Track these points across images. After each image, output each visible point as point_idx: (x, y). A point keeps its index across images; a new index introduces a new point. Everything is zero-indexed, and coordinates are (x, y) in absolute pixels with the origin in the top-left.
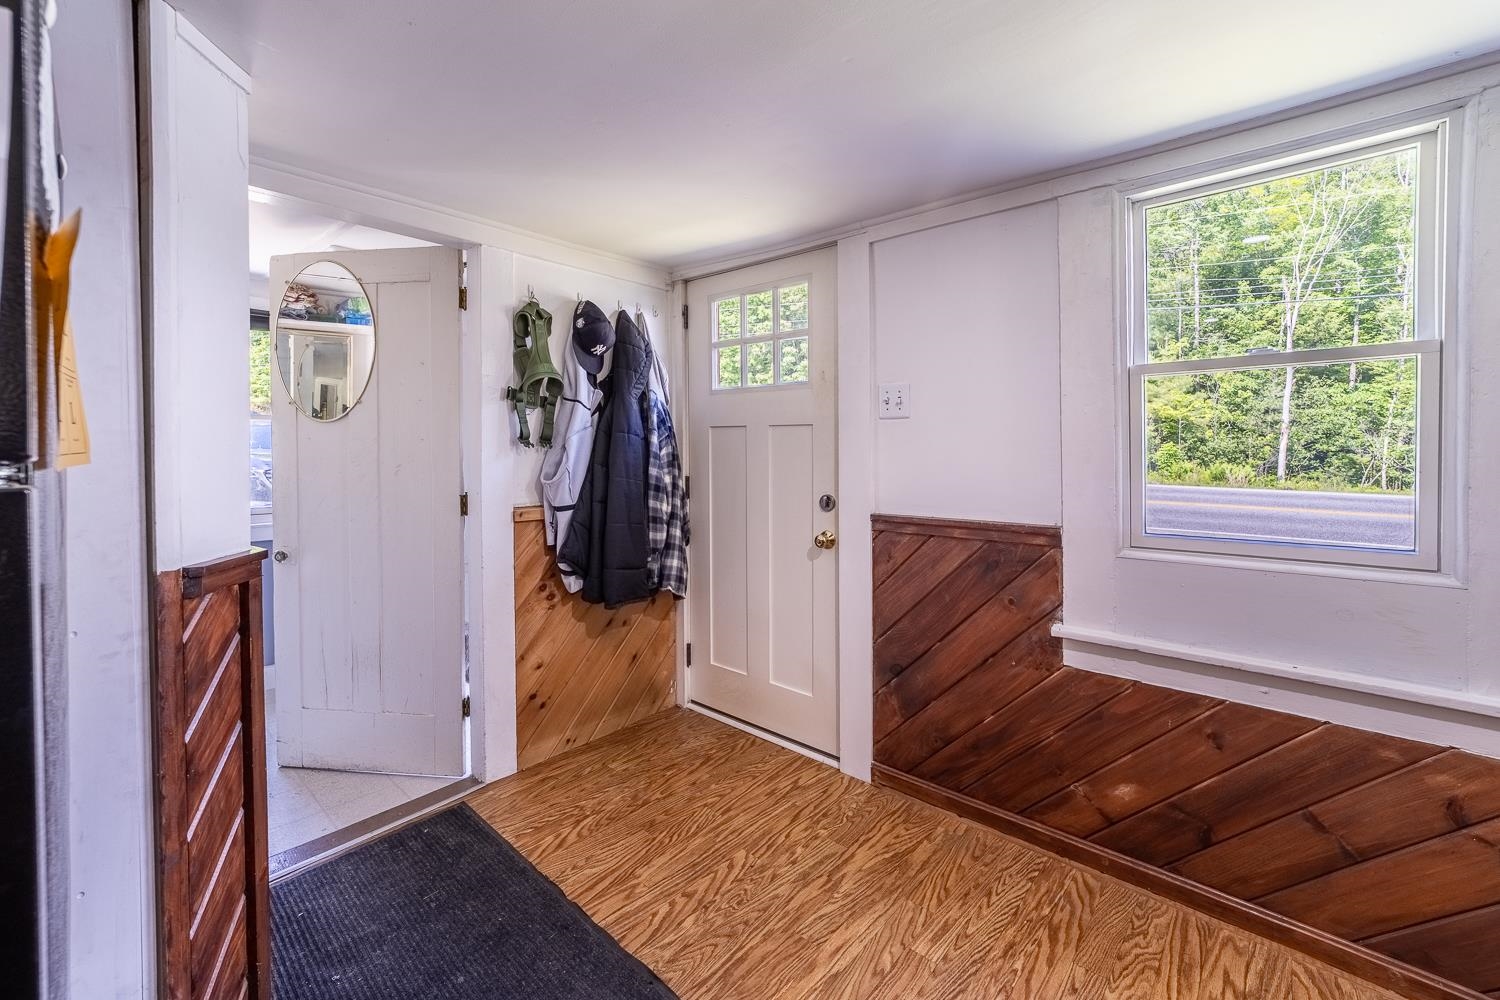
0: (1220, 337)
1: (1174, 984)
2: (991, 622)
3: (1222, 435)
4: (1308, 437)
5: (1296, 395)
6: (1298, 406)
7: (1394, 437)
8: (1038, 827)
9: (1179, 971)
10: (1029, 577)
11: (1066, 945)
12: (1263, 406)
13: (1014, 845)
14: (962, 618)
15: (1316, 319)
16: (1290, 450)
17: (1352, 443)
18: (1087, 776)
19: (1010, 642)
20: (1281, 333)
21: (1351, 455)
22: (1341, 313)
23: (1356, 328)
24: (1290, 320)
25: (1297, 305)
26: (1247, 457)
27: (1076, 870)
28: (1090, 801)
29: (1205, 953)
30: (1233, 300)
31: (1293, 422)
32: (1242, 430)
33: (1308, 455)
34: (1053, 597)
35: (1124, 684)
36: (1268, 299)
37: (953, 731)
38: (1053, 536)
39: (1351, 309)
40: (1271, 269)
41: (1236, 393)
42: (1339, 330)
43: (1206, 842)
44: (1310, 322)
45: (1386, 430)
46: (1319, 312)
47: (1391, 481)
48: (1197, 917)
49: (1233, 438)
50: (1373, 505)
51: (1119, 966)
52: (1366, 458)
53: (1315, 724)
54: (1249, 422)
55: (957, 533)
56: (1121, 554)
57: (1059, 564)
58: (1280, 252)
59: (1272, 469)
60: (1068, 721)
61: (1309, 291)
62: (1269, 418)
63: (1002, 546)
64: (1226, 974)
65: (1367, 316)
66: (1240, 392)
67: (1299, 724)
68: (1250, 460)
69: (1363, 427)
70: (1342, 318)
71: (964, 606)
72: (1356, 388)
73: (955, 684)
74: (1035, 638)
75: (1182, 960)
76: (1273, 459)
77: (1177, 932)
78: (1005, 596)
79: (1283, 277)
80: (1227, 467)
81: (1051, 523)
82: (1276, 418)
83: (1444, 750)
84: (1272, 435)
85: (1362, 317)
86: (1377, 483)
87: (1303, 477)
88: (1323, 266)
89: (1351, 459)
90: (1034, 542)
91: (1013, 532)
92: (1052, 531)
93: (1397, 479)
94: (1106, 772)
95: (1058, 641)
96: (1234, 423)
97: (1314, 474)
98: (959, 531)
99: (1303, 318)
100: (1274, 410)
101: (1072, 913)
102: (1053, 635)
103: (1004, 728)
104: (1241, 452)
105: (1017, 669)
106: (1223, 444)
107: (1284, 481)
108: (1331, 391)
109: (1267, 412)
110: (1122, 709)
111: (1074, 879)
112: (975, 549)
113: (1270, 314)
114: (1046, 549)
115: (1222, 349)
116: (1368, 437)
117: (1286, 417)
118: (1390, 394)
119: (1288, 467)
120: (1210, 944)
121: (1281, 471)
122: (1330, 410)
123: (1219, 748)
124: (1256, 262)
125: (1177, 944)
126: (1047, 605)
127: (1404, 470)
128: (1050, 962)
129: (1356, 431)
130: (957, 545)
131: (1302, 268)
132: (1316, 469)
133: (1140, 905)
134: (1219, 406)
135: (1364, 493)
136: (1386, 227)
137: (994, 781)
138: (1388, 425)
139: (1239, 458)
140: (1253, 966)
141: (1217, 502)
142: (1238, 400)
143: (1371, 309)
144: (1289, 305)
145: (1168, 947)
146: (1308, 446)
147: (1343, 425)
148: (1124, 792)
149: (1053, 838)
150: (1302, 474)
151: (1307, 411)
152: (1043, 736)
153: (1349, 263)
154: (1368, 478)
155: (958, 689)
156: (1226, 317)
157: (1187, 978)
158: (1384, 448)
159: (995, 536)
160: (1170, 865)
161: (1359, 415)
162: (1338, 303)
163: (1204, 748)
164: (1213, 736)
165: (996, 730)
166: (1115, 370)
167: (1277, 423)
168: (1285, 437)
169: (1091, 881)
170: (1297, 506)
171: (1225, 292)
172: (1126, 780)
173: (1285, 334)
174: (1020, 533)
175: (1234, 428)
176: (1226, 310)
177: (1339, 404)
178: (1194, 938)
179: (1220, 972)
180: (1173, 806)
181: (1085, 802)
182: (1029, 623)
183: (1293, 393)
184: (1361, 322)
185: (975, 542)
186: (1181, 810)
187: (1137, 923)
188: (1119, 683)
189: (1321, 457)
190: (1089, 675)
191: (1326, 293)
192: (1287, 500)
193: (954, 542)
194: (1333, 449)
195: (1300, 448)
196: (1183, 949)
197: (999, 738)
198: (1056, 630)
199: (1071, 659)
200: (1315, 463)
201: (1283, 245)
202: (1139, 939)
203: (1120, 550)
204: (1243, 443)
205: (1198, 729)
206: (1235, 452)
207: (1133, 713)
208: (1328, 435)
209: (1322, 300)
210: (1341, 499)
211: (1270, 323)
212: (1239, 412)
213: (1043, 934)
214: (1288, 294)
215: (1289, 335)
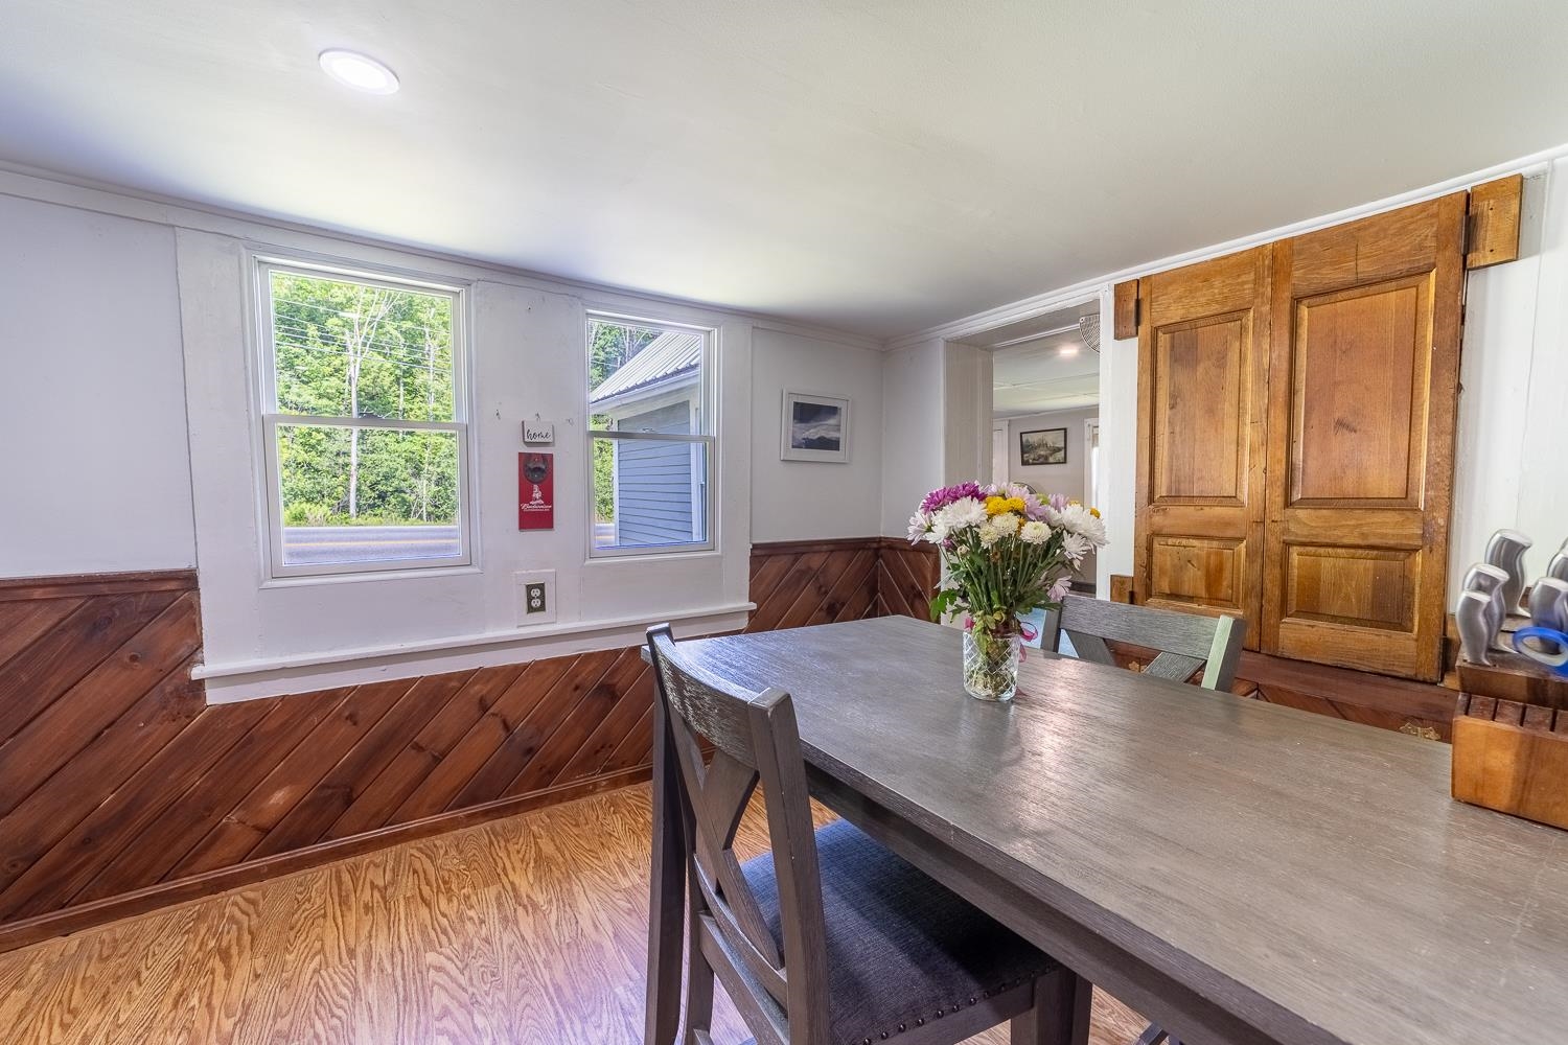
0: (291, 376)
1: (338, 913)
2: (103, 688)
3: (299, 475)
4: (372, 478)
5: (361, 441)
6: (363, 451)
7: (429, 480)
8: (187, 881)
9: (340, 905)
10: (159, 626)
11: (240, 954)
12: (335, 449)
13: (152, 920)
14: (52, 697)
15: (373, 374)
16: (358, 490)
17: (403, 484)
18: (237, 804)
19: (136, 702)
20: (347, 382)
21: (403, 495)
22: (391, 374)
23: (402, 389)
24: (353, 371)
25: (359, 360)
26: (323, 496)
27: (235, 895)
28: (244, 823)
29: (355, 881)
30: (304, 342)
31: (360, 465)
32: (317, 471)
33: (373, 495)
34: (190, 641)
35: (273, 702)
36: (335, 348)
37: (46, 840)
38: (188, 580)
39: (398, 372)
40: (334, 320)
41: (310, 435)
42: (390, 388)
43: (349, 801)
44: (369, 377)
45: (424, 474)
46: (375, 369)
47: (429, 514)
48: (343, 864)
49: (309, 479)
50: (420, 534)
51: (292, 934)
52: (413, 497)
53: (414, 680)
54: (323, 463)
55: (38, 594)
56: (264, 586)
57: (196, 606)
58: (342, 307)
59: (345, 508)
60: (214, 760)
61: (367, 348)
62: (341, 460)
63: (114, 599)
64: (372, 883)
65: (408, 380)
66: (314, 433)
67: (405, 684)
68: (326, 500)
69: (409, 471)
70: (392, 378)
71: (56, 681)
72: (404, 440)
73: (47, 780)
74: (169, 689)
75: (340, 896)
76: (346, 499)
77: (334, 882)
78: (125, 654)
79: (347, 331)
80: (306, 506)
81: (183, 566)
82: (346, 461)
83: (477, 670)
84: (344, 476)
85: (405, 380)
86: (421, 517)
87: (370, 515)
88: (377, 329)
89: (403, 498)
90: (163, 588)
91: (134, 581)
92: (186, 574)
93: (432, 513)
94: (258, 791)
95: (200, 683)
96: (310, 464)
97: (378, 511)
98: (41, 591)
99: (364, 373)
100: (344, 453)
101: (240, 929)
102: (193, 678)
103: (133, 800)
104: (318, 492)
105: (146, 729)
106: (301, 485)
107: (354, 518)
108: (387, 440)
109: (338, 454)
110: (272, 724)
111: (235, 904)
112: (72, 608)
113: (337, 362)
114: (178, 594)
115: (295, 389)
116: (413, 480)
117: (354, 460)
118: (425, 446)
119: (358, 506)
120: (357, 874)
121: (353, 509)
122: (386, 456)
123: (355, 724)
124: (322, 309)
125: (335, 890)
126: (183, 651)
127: (436, 506)
128: (228, 976)
129: (404, 475)
130: (36, 609)
131: (361, 325)
132: (379, 506)
133: (301, 885)
134: (295, 446)
135: (413, 525)
136: (417, 311)
137: (121, 865)
138: (425, 471)
139: (316, 498)
140: (388, 868)
141: (301, 542)
142: (313, 442)
143: (411, 375)
144: (352, 359)
145: (328, 896)
146: (372, 487)
147: (397, 470)
148: (279, 798)
149: (204, 883)
150: (369, 512)
151: (370, 456)
152: (184, 787)
153: (395, 333)
154: (415, 513)
155: (51, 785)
156: (297, 357)
157: (346, 904)
158: (425, 489)
159: (105, 589)
160: (324, 836)
161: (407, 461)
162: (388, 365)
163: (345, 729)
164: (350, 717)
165: (120, 807)
166: (249, 416)
167: (347, 465)
168: (355, 477)
169: (250, 895)
170: (369, 540)
171: (294, 332)
172: (279, 787)
173: (350, 384)
174: (142, 581)
175: (309, 468)
176: (297, 350)
177: (392, 450)
178: (346, 877)
179: (368, 885)
180: (324, 787)
181: (239, 828)
182: (160, 675)
183: (359, 438)
184: (405, 384)
185: (73, 601)
186: (329, 787)
187: (300, 897)
188: (269, 702)
189: (382, 496)
190: (237, 705)
191: (379, 353)
192: (359, 535)
193: (32, 606)
194: (391, 489)
195: (366, 488)
196: (340, 889)
197: (125, 815)
198: (196, 673)
199: (214, 697)
200: (378, 502)
201: (345, 302)
202: (307, 905)
203: (262, 583)
204: (319, 483)
205: (339, 715)
206: (311, 492)
207: (283, 725)
208: (386, 478)
209: (377, 360)
210: (400, 531)
211: (337, 371)
212: (313, 453)
213: (216, 963)
214: (350, 347)
215: (354, 385)
